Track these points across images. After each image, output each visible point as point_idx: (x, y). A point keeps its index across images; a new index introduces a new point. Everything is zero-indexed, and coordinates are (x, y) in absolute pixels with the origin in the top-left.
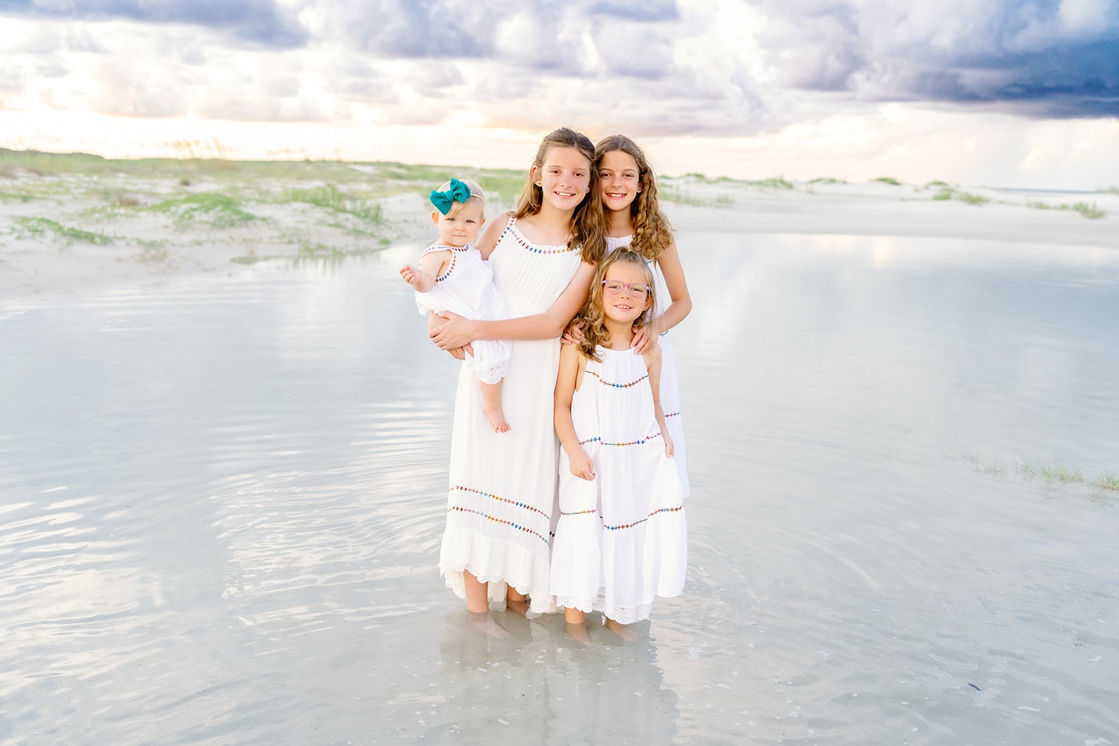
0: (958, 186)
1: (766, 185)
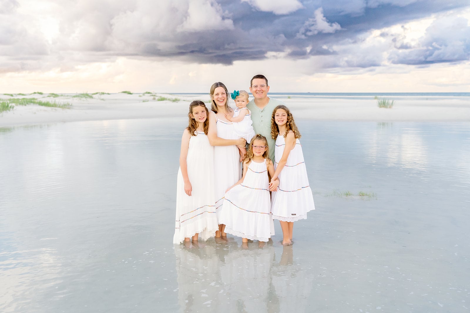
0: (156, 93)
1: (81, 97)
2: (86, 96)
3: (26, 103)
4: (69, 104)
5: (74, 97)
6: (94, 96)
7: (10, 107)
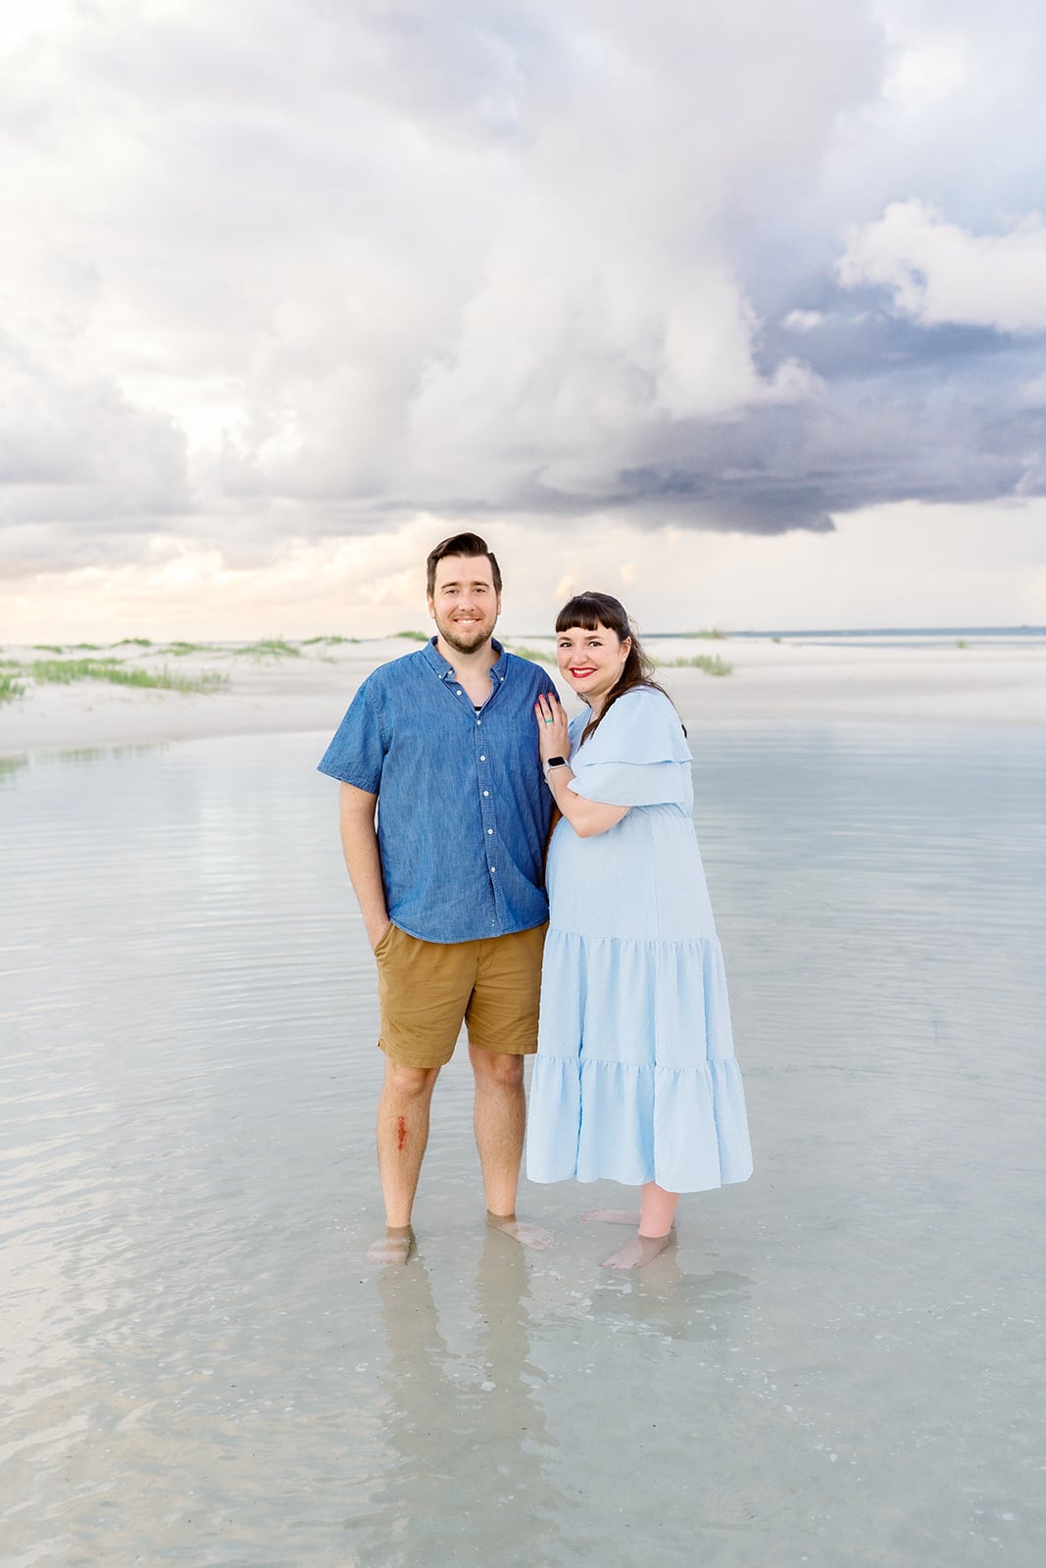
1: (262, 653)
2: (277, 650)
3: (69, 676)
4: (219, 678)
5: (241, 652)
6: (305, 649)
7: (15, 690)
